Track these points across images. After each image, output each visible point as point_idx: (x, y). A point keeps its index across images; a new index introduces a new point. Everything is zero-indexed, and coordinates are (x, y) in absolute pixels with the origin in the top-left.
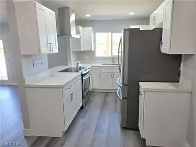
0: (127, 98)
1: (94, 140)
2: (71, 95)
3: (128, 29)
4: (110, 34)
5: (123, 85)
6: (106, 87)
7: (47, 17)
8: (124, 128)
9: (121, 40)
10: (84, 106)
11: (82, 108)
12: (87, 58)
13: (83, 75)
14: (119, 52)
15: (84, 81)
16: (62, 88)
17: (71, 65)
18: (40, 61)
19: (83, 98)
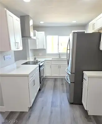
0: (74, 83)
1: (52, 112)
2: (34, 81)
3: (76, 32)
4: (57, 36)
5: (71, 73)
6: (55, 75)
7: (15, 22)
8: (71, 103)
9: (69, 40)
10: (41, 89)
11: (40, 90)
12: (40, 54)
13: (40, 67)
14: (67, 50)
15: (41, 71)
16: (28, 76)
17: (30, 59)
18: (9, 56)
19: (40, 83)
